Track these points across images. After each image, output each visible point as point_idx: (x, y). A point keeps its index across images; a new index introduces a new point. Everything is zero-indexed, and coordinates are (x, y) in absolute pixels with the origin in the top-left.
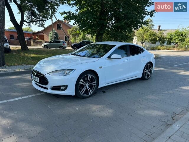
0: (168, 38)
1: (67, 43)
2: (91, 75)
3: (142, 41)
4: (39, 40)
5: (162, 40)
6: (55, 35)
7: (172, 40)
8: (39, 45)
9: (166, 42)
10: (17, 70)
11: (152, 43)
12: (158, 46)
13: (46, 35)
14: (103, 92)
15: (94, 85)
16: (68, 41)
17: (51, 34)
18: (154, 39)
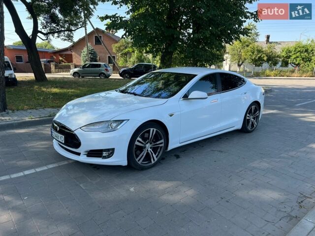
0: (283, 56)
1: (112, 68)
2: (155, 130)
3: (239, 62)
4: (65, 63)
5: (272, 60)
6: (92, 54)
7: (290, 60)
8: (65, 72)
9: (280, 63)
10: (27, 119)
11: (256, 65)
12: (265, 70)
13: (76, 55)
14: (175, 157)
15: (161, 145)
16: (114, 65)
17: (85, 53)
18: (260, 58)
